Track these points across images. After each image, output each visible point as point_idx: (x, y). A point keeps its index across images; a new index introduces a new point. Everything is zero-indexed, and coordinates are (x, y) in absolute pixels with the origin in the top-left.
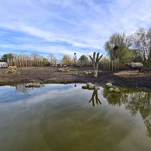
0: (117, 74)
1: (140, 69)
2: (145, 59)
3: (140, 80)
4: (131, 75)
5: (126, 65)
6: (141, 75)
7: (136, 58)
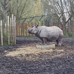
0: (12, 54)
1: (57, 41)
2: (64, 19)
3: (60, 64)
4: (41, 55)
5: (30, 32)
6: (61, 52)
7: (50, 16)
